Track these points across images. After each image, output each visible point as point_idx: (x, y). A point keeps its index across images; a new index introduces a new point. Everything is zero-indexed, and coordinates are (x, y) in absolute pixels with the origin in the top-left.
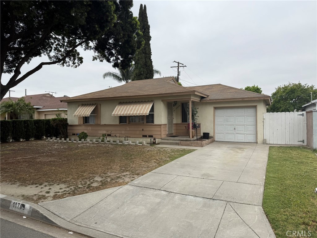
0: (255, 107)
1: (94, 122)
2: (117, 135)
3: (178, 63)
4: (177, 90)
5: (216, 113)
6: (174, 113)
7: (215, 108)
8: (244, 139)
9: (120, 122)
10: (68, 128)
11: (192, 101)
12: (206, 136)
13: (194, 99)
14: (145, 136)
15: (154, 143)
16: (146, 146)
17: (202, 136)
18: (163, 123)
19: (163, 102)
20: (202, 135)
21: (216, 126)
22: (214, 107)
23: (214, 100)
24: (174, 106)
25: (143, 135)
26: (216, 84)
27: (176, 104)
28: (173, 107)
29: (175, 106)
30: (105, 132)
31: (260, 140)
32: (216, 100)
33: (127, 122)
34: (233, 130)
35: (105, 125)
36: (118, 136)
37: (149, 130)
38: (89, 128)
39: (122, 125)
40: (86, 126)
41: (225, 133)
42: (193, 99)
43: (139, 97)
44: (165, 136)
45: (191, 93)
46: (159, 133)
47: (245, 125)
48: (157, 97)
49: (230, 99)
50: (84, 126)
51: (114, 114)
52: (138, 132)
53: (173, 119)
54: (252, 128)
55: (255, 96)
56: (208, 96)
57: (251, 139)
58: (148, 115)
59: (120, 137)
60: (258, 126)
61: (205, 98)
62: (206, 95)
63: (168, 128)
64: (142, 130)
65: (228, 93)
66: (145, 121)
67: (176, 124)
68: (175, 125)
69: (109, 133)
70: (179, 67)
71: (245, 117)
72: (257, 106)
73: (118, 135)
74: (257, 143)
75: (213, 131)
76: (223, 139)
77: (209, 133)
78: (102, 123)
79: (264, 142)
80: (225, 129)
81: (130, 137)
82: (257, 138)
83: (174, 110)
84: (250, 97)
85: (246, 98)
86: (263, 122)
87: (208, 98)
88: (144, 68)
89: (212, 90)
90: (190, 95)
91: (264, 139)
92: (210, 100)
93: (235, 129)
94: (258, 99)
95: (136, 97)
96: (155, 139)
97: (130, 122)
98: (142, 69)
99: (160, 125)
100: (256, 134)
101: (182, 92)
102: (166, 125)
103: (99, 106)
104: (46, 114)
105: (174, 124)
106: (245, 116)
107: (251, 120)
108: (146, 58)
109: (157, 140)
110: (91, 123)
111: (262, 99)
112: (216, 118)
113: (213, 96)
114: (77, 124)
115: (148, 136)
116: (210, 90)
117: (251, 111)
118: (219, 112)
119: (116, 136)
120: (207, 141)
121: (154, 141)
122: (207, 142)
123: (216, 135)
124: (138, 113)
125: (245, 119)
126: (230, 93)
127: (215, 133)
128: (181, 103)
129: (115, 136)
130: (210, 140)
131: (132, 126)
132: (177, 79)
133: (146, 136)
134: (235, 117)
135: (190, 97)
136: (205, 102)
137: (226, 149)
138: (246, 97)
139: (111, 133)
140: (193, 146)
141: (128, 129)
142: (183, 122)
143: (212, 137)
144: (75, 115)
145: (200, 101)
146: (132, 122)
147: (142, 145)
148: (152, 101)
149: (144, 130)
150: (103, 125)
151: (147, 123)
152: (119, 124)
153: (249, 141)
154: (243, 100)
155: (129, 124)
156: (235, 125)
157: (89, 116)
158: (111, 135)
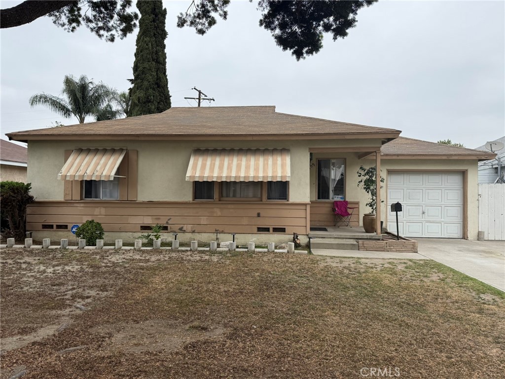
0: (464, 173)
1: (111, 197)
2: (184, 229)
3: (200, 92)
5: (390, 183)
7: (389, 172)
8: (440, 232)
9: (196, 196)
10: (29, 210)
14: (261, 230)
15: (299, 246)
22: (387, 170)
25: (258, 228)
30: (148, 221)
31: (472, 233)
33: (216, 196)
34: (421, 215)
36: (189, 231)
38: (100, 211)
40: (86, 205)
47: (443, 206)
50: (82, 205)
52: (245, 221)
54: (456, 212)
57: (452, 231)
59: (194, 232)
64: (256, 215)
66: (264, 196)
69: (163, 222)
70: (201, 100)
71: (443, 191)
72: (467, 170)
73: (188, 228)
74: (466, 238)
77: (383, 222)
78: (142, 197)
80: (405, 213)
81: (223, 232)
82: (466, 230)
86: (478, 200)
91: (479, 232)
93: (424, 213)
96: (297, 237)
97: (222, 196)
99: (305, 205)
100: (462, 223)
103: (132, 156)
106: (443, 189)
107: (454, 196)
108: (157, 70)
110: (102, 197)
114: (60, 198)
115: (271, 230)
118: (394, 180)
121: (298, 242)
125: (443, 195)
127: (388, 221)
129: (181, 229)
131: (229, 206)
133: (267, 230)
134: (424, 190)
135: (378, 146)
139: (167, 222)
140: (394, 251)
141: (219, 214)
142: (319, 198)
144: (66, 176)
146: (229, 196)
148: (284, 150)
149: (261, 215)
150: (143, 203)
151: (268, 199)
152: (194, 200)
153: (450, 235)
154: (448, 160)
155: (220, 201)
156: (424, 206)
157: (112, 179)
158: (167, 227)
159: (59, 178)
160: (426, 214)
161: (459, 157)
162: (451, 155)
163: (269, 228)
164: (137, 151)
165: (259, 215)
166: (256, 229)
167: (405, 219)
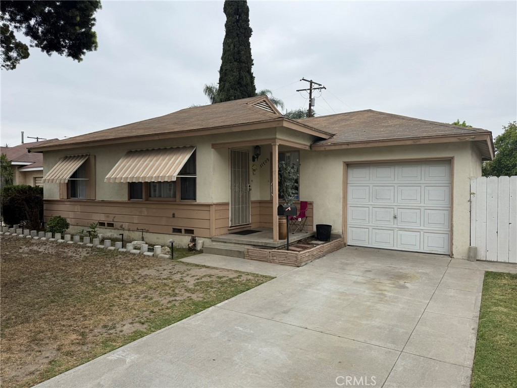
0: (449, 162)
1: (85, 196)
2: (124, 226)
3: (311, 82)
5: (351, 179)
6: (252, 177)
7: (348, 165)
8: (418, 244)
10: (45, 206)
12: (324, 233)
13: (287, 141)
14: (177, 231)
15: (192, 250)
16: (161, 257)
17: (314, 233)
18: (215, 201)
19: (215, 149)
20: (315, 229)
21: (350, 210)
22: (345, 162)
24: (254, 160)
25: (174, 229)
26: (361, 111)
27: (258, 155)
28: (251, 163)
29: (256, 160)
30: (102, 218)
31: (460, 249)
32: (348, 144)
33: (144, 197)
34: (392, 220)
35: (103, 202)
36: (126, 228)
37: (185, 216)
38: (78, 208)
39: (133, 203)
40: (73, 203)
41: (371, 228)
42: (282, 139)
43: (161, 137)
44: (225, 231)
45: (274, 125)
46: (205, 224)
47: (422, 209)
49: (383, 141)
50: (69, 203)
51: (109, 178)
52: (164, 221)
53: (250, 190)
54: (440, 217)
55: (447, 133)
56: (332, 135)
57: (435, 243)
58: (175, 180)
59: (129, 230)
60: (454, 213)
61: (324, 139)
62: (326, 133)
63: (234, 213)
64: (172, 216)
65: (383, 126)
66: (178, 195)
67: (260, 202)
68: (258, 205)
69: (110, 220)
70: (313, 90)
71: (423, 188)
72: (453, 158)
73: (126, 226)
74: (451, 255)
75: (340, 220)
76: (367, 241)
77: (331, 226)
78: (99, 198)
79: (472, 256)
80: (371, 217)
81: (147, 231)
82: (452, 244)
83: (254, 170)
84: (434, 134)
85: (424, 138)
86: (470, 201)
87: (330, 140)
88: (236, 89)
89: (348, 123)
90: (274, 130)
91: (470, 249)
92: (335, 144)
93: (395, 217)
94: (458, 141)
95: (156, 138)
96: (194, 240)
97: (150, 196)
98: (232, 91)
99: (209, 205)
100: (449, 233)
102: (227, 204)
103: (92, 160)
104: (35, 178)
105: (253, 202)
106: (423, 186)
107: (437, 195)
109: (200, 242)
110: (80, 198)
111: (468, 139)
112: (350, 189)
113: (344, 136)
114: (57, 198)
115: (183, 231)
116: (343, 124)
117: (437, 173)
118: (356, 175)
119: (122, 228)
120: (320, 246)
121: (191, 245)
123: (349, 230)
125: (423, 194)
126: (386, 127)
127: (348, 226)
128: (271, 153)
129: (121, 226)
131: (153, 206)
132: (310, 113)
133: (179, 231)
134: (396, 187)
135: (273, 137)
136: (322, 149)
138: (425, 134)
139: (113, 220)
140: (275, 263)
141: (146, 213)
143: (338, 236)
144: (45, 179)
145: (311, 147)
146: (155, 196)
147: (153, 255)
148: (192, 147)
149: (176, 216)
150: (99, 202)
151: (181, 199)
152: (129, 200)
153: (432, 248)
154: (416, 145)
155: (147, 200)
156: (396, 208)
157: (66, 181)
158: (113, 224)
160: (399, 218)
161: (429, 140)
162: (418, 138)
163: (181, 229)
164: (95, 156)
165: (174, 216)
166: (172, 230)
167: (371, 224)
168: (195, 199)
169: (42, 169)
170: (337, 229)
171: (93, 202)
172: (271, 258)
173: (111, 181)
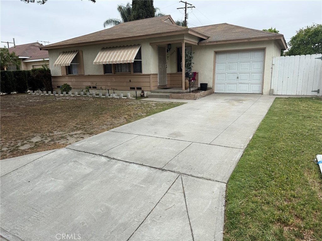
0: (264, 50)
1: (77, 73)
2: (102, 88)
3: (186, 3)
4: (167, 30)
5: (217, 59)
6: (167, 61)
7: (216, 53)
8: (248, 90)
9: (105, 72)
10: (52, 80)
11: (186, 43)
12: (204, 87)
14: (133, 88)
15: (142, 96)
16: (131, 99)
17: (199, 88)
18: (152, 73)
19: (151, 46)
20: (199, 86)
21: (216, 75)
22: (215, 51)
23: (215, 42)
24: (168, 52)
25: (131, 88)
26: (221, 24)
27: (170, 49)
28: (167, 53)
29: (169, 51)
30: (89, 84)
31: (266, 90)
32: (217, 42)
33: (113, 72)
34: (236, 79)
35: (89, 76)
36: (104, 89)
37: (136, 80)
38: (73, 80)
39: (107, 75)
40: (70, 77)
41: (226, 84)
42: (187, 40)
43: (122, 40)
44: (156, 88)
45: (184, 33)
46: (148, 84)
47: (250, 73)
48: (144, 39)
49: (234, 40)
50: (68, 77)
51: (96, 62)
52: (125, 84)
53: (166, 67)
54: (258, 76)
55: (264, 35)
56: (208, 37)
57: (256, 89)
58: (133, 62)
60: (265, 74)
61: (204, 39)
62: (205, 36)
63: (160, 79)
64: (129, 81)
65: (233, 33)
66: (132, 71)
67: (171, 74)
68: (169, 75)
69: (94, 85)
70: (187, 9)
71: (251, 63)
72: (265, 48)
73: (104, 87)
74: (262, 94)
75: (212, 81)
76: (224, 90)
77: (207, 84)
78: (86, 74)
79: (271, 93)
80: (226, 78)
81: (116, 90)
82: (263, 88)
83: (168, 57)
84: (257, 36)
85: (253, 38)
86: (272, 68)
87: (207, 40)
89: (215, 30)
90: (183, 35)
91: (270, 90)
92: (210, 42)
93: (238, 78)
94: (268, 39)
95: (120, 40)
96: (143, 92)
97: (116, 72)
98: (140, 10)
99: (149, 75)
100: (262, 83)
101: (173, 32)
102: (157, 74)
103: (81, 54)
104: (33, 66)
105: (168, 74)
106: (251, 62)
107: (257, 66)
109: (146, 93)
110: (74, 74)
111: (273, 38)
112: (217, 65)
113: (214, 37)
114: (60, 75)
115: (136, 89)
116: (213, 31)
117: (257, 56)
118: (221, 58)
119: (101, 89)
120: (202, 92)
121: (142, 94)
122: (202, 94)
123: (216, 86)
124: (122, 60)
125: (251, 66)
126: (235, 33)
127: (215, 83)
128: (176, 47)
129: (101, 88)
130: (206, 92)
131: (118, 77)
133: (134, 88)
134: (239, 63)
135: (182, 38)
136: (204, 44)
137: (221, 101)
138: (253, 37)
139: (96, 85)
140: (185, 99)
141: (115, 81)
142: (178, 71)
143: (210, 88)
144: (56, 64)
145: (198, 44)
146: (119, 72)
147: (127, 98)
148: (139, 45)
149: (131, 81)
150: (86, 76)
151: (134, 72)
152: (104, 74)
153: (253, 91)
154: (249, 42)
155: (115, 74)
156: (238, 73)
157: (69, 65)
158: (96, 87)
159: (54, 66)
160: (239, 78)
161: (255, 39)
162: (250, 39)
163: (135, 88)
164: (82, 51)
165: (130, 81)
166: (130, 88)
167: (226, 82)
168: (141, 72)
169: (48, 59)
170: (210, 85)
171: (83, 76)
172: (182, 97)
173: (97, 64)
